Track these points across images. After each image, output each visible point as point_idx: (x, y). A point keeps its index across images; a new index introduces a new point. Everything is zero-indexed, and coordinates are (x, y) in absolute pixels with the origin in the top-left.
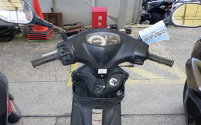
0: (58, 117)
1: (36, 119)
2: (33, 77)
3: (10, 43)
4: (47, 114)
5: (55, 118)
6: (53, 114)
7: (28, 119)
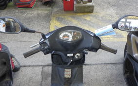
0: (44, 66)
1: (29, 68)
2: (25, 38)
3: (5, 10)
4: (36, 64)
5: (41, 67)
6: (40, 64)
7: (24, 68)
